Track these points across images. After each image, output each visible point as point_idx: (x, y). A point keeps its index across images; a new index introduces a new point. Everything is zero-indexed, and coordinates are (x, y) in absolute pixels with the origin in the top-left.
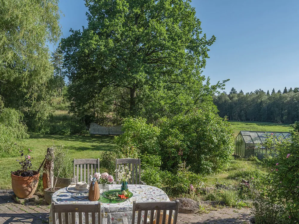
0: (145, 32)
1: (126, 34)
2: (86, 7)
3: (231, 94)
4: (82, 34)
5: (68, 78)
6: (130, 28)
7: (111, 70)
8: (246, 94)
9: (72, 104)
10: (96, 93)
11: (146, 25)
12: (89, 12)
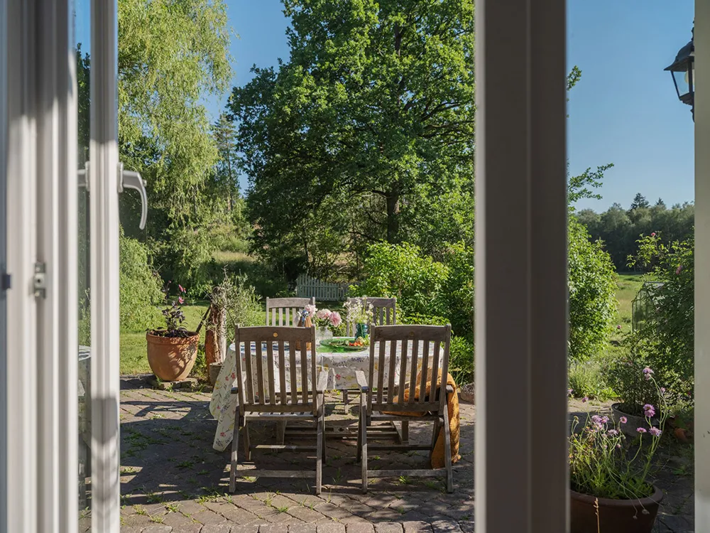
0: (417, 64)
1: (374, 71)
2: (286, 16)
3: (635, 209)
4: (277, 76)
5: (247, 176)
6: (384, 58)
7: (342, 156)
8: (673, 208)
9: (257, 232)
10: (311, 207)
11: (419, 50)
12: (292, 28)
